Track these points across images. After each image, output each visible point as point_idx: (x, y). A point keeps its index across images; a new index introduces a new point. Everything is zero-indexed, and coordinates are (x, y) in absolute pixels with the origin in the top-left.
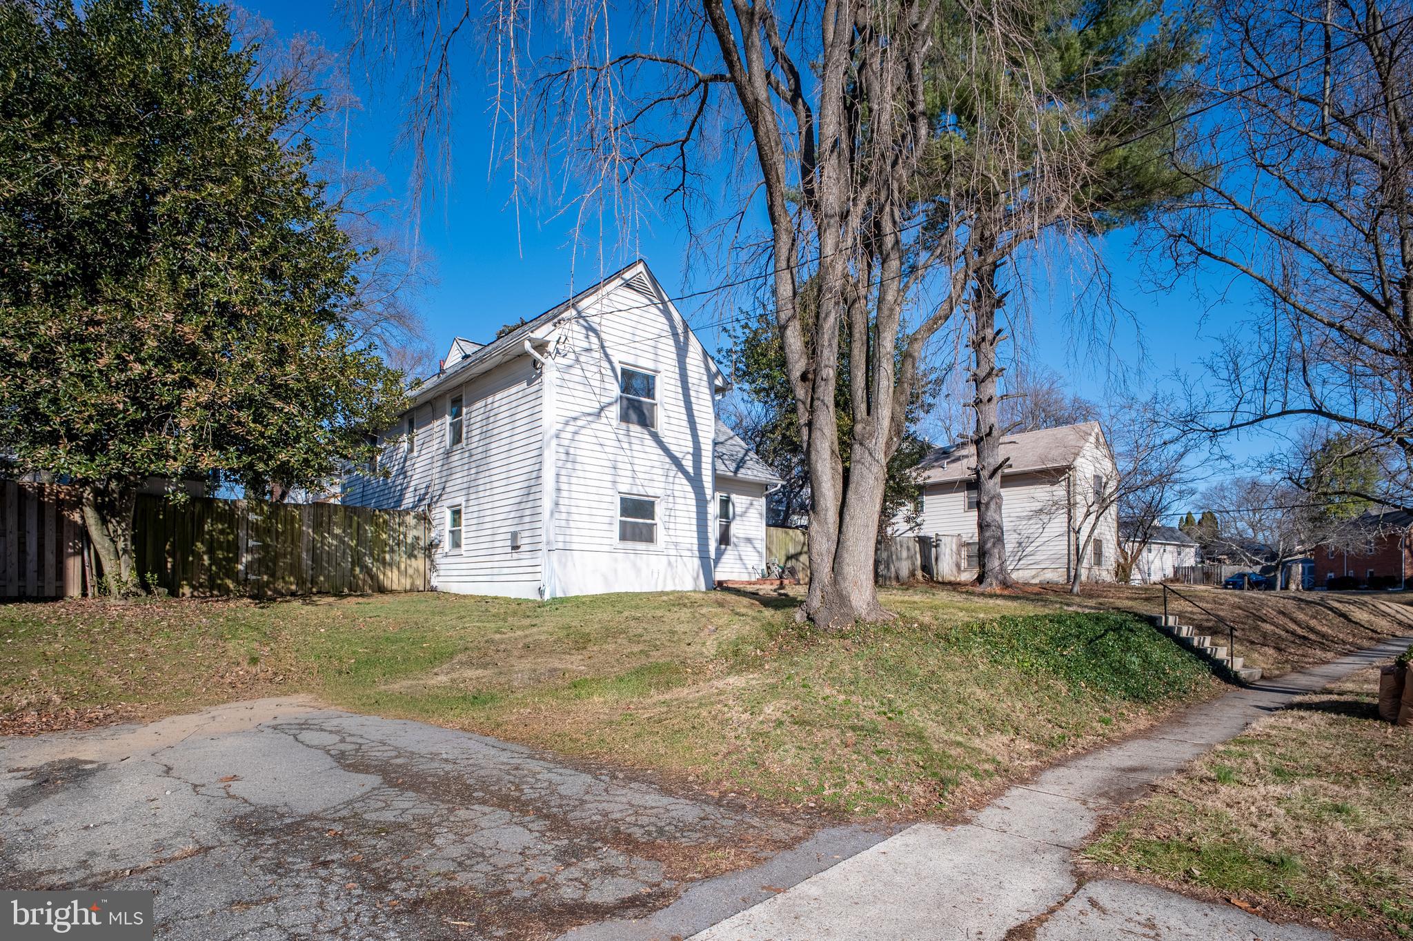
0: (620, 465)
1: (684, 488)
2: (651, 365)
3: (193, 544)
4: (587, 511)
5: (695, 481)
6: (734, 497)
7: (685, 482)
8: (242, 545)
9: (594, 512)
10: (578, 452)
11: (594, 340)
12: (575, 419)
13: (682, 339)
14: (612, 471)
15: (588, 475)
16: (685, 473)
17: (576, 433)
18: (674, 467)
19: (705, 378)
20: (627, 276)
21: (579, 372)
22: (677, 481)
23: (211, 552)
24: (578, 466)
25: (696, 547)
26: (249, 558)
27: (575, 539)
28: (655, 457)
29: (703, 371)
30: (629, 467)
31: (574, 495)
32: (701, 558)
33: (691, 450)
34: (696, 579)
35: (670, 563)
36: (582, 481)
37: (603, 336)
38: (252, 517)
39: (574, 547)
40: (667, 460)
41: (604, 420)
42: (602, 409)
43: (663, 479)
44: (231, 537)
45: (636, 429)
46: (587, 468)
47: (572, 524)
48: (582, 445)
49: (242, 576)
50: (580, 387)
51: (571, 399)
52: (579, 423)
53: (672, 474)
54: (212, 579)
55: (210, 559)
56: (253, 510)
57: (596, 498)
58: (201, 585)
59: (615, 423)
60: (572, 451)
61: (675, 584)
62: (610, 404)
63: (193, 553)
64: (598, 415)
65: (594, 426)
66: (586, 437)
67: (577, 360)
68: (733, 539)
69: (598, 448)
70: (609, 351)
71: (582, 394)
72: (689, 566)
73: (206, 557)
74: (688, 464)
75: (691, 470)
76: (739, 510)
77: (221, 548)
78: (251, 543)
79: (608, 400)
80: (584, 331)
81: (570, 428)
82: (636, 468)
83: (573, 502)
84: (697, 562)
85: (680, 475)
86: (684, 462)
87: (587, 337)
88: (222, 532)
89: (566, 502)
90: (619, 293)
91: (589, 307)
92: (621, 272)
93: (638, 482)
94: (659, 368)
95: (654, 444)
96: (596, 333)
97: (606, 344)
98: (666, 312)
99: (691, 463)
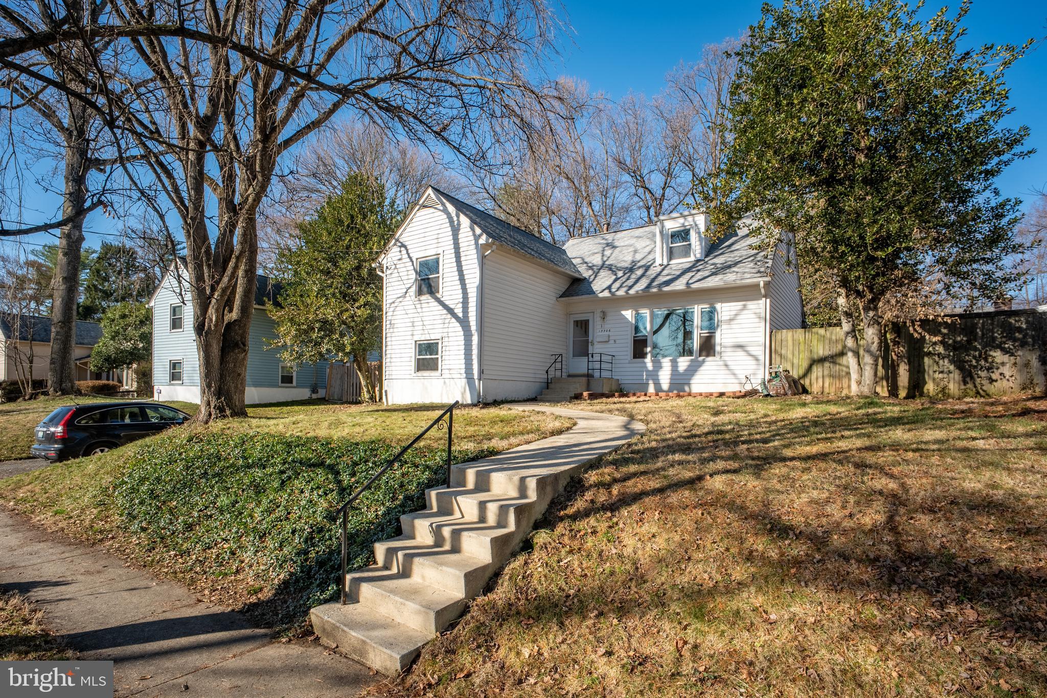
0: (416, 324)
1: (456, 328)
2: (436, 251)
5: (464, 322)
6: (718, 306)
7: (457, 324)
9: (402, 355)
11: (404, 251)
12: (394, 303)
13: (456, 223)
14: (412, 328)
15: (400, 334)
16: (458, 318)
18: (449, 315)
19: (473, 242)
20: (421, 202)
21: (397, 275)
22: (451, 325)
24: (395, 330)
25: (463, 371)
28: (438, 312)
29: (471, 237)
30: (421, 323)
31: (393, 347)
32: (466, 378)
33: (461, 300)
34: (463, 394)
35: (445, 383)
37: (408, 247)
40: (445, 312)
41: (408, 298)
42: (407, 292)
43: (443, 325)
45: (426, 298)
46: (400, 330)
53: (448, 320)
57: (404, 346)
59: (413, 297)
62: (411, 287)
64: (405, 295)
65: (403, 304)
66: (399, 311)
67: (396, 268)
68: (718, 348)
69: (405, 316)
70: (411, 255)
71: (398, 287)
72: (459, 384)
74: (459, 312)
75: (460, 315)
76: (724, 318)
79: (409, 286)
80: (400, 249)
82: (425, 323)
84: (464, 381)
85: (453, 320)
86: (456, 311)
87: (401, 252)
90: (418, 214)
91: (401, 234)
92: (418, 201)
93: (426, 332)
94: (440, 251)
95: (436, 304)
96: (405, 247)
97: (410, 251)
98: (445, 211)
99: (461, 310)
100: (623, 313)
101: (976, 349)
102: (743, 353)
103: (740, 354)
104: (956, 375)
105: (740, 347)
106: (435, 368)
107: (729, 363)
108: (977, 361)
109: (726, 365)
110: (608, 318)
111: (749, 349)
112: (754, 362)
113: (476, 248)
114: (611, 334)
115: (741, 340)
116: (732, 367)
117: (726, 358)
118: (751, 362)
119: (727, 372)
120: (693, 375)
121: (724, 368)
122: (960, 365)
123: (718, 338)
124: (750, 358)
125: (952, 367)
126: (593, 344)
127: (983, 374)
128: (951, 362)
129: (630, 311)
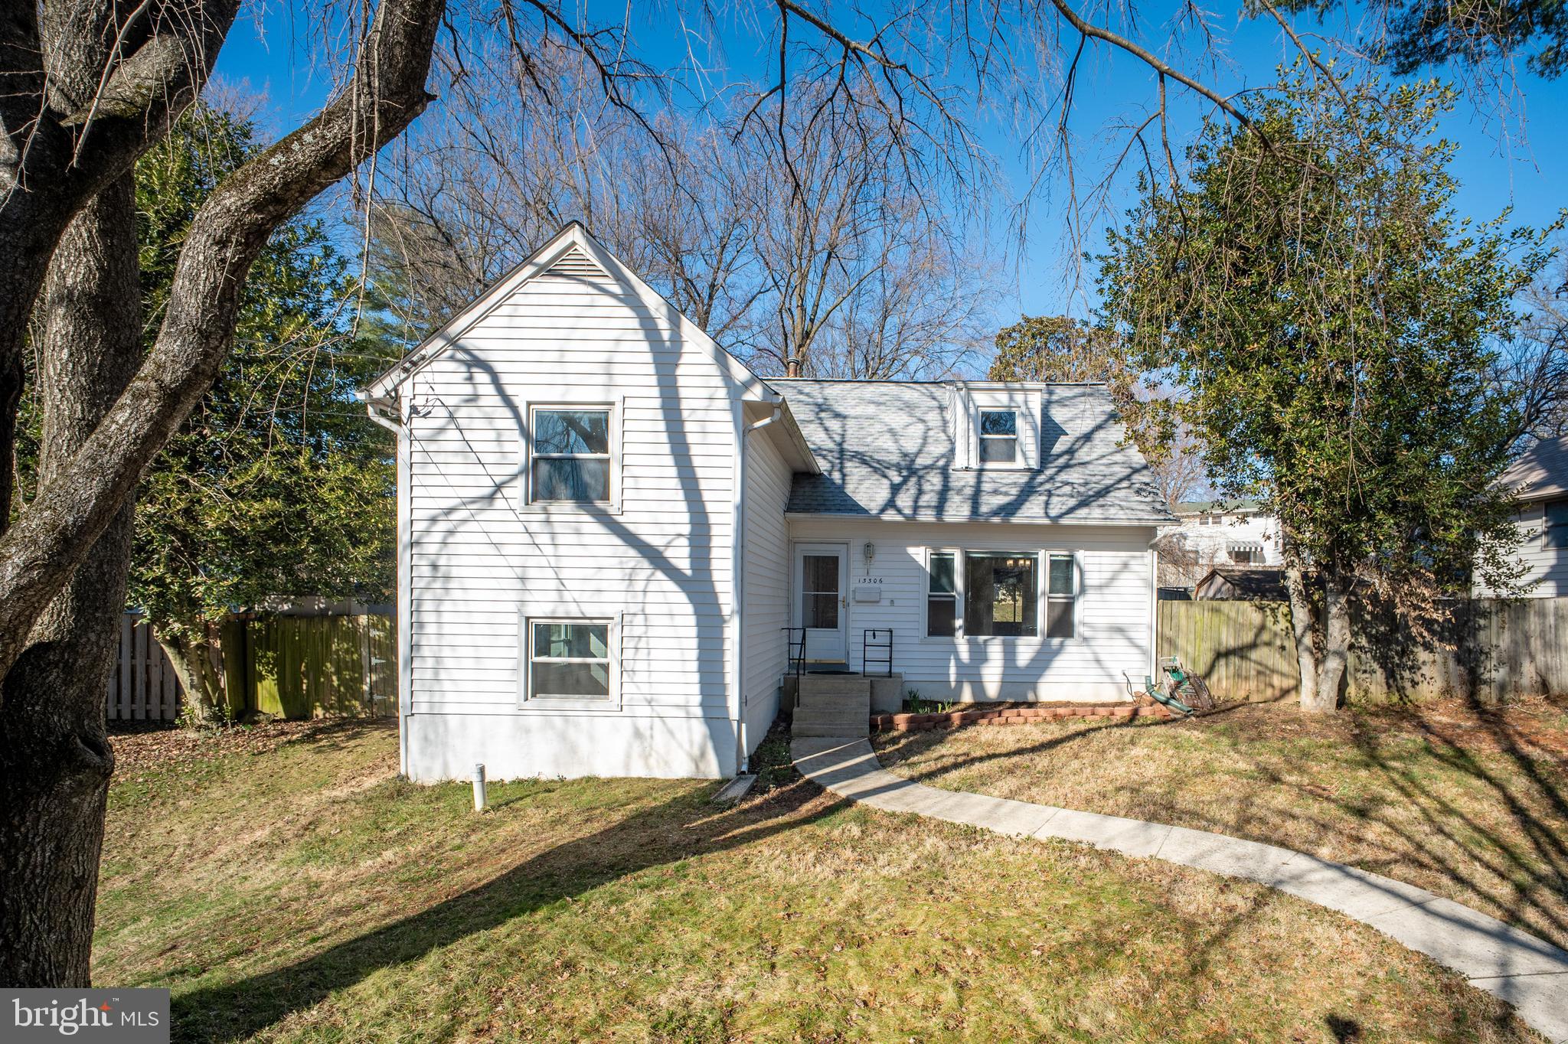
0: (531, 573)
1: (670, 597)
2: (597, 395)
3: (324, 665)
4: (470, 652)
5: (694, 584)
6: (1080, 555)
7: (671, 586)
8: (365, 663)
9: (483, 652)
10: (454, 561)
11: (482, 377)
12: (451, 510)
13: (666, 335)
14: (518, 585)
15: (471, 595)
16: (673, 573)
17: (451, 532)
18: (645, 564)
19: (722, 393)
20: (544, 258)
21: (456, 435)
22: (651, 588)
23: (338, 672)
24: (453, 584)
26: (374, 678)
27: (449, 697)
28: (608, 551)
29: (718, 381)
30: (550, 573)
31: (446, 629)
33: (686, 529)
35: (638, 734)
36: (461, 606)
37: (498, 367)
38: (374, 633)
39: (447, 709)
40: (632, 552)
41: (499, 503)
42: (499, 487)
43: (624, 585)
44: (355, 656)
45: (564, 510)
46: (468, 583)
47: (443, 675)
48: (462, 549)
49: (367, 697)
50: (459, 458)
51: (440, 480)
52: (457, 515)
53: (643, 574)
54: (340, 700)
55: (339, 679)
56: (375, 626)
57: (487, 630)
58: (332, 707)
59: (521, 504)
60: (442, 561)
61: (647, 766)
62: (515, 477)
63: (323, 672)
64: (491, 498)
65: (484, 516)
66: (469, 538)
67: (452, 417)
68: (1079, 629)
69: (491, 550)
70: (509, 390)
71: (462, 469)
72: (682, 736)
73: (334, 678)
74: (680, 556)
75: (684, 565)
76: (1091, 579)
77: (347, 669)
78: (374, 661)
79: (502, 471)
80: (463, 368)
81: (442, 526)
82: (564, 574)
83: (446, 640)
85: (659, 575)
86: (669, 553)
87: (470, 379)
88: (347, 651)
89: (433, 640)
90: (531, 287)
91: (470, 328)
92: (536, 252)
93: (567, 596)
94: (615, 396)
95: (597, 528)
96: (486, 366)
97: (504, 379)
98: (630, 298)
99: (686, 551)
100: (911, 550)
101: (1398, 643)
102: (1125, 642)
103: (1120, 642)
104: (1380, 675)
105: (1119, 630)
106: (600, 689)
107: (1102, 657)
108: (1401, 658)
109: (1098, 661)
110: (878, 557)
111: (1132, 635)
112: (1140, 657)
113: (733, 409)
114: (883, 587)
115: (1120, 621)
116: (1107, 664)
117: (1098, 650)
118: (1135, 656)
119: (1100, 671)
120: (1040, 676)
121: (1094, 665)
122: (1384, 661)
123: (1081, 612)
124: (1134, 650)
125: (1375, 666)
126: (847, 605)
127: (1407, 674)
128: (1374, 658)
129: (923, 549)
